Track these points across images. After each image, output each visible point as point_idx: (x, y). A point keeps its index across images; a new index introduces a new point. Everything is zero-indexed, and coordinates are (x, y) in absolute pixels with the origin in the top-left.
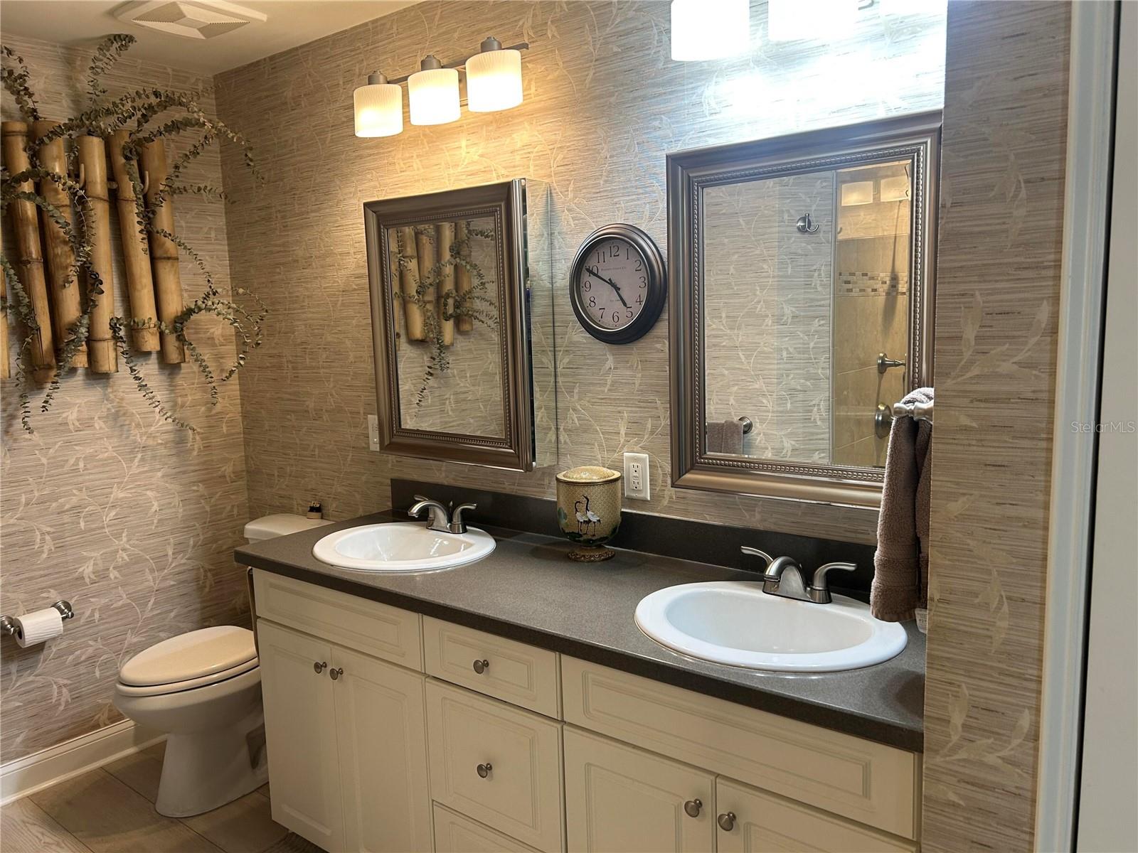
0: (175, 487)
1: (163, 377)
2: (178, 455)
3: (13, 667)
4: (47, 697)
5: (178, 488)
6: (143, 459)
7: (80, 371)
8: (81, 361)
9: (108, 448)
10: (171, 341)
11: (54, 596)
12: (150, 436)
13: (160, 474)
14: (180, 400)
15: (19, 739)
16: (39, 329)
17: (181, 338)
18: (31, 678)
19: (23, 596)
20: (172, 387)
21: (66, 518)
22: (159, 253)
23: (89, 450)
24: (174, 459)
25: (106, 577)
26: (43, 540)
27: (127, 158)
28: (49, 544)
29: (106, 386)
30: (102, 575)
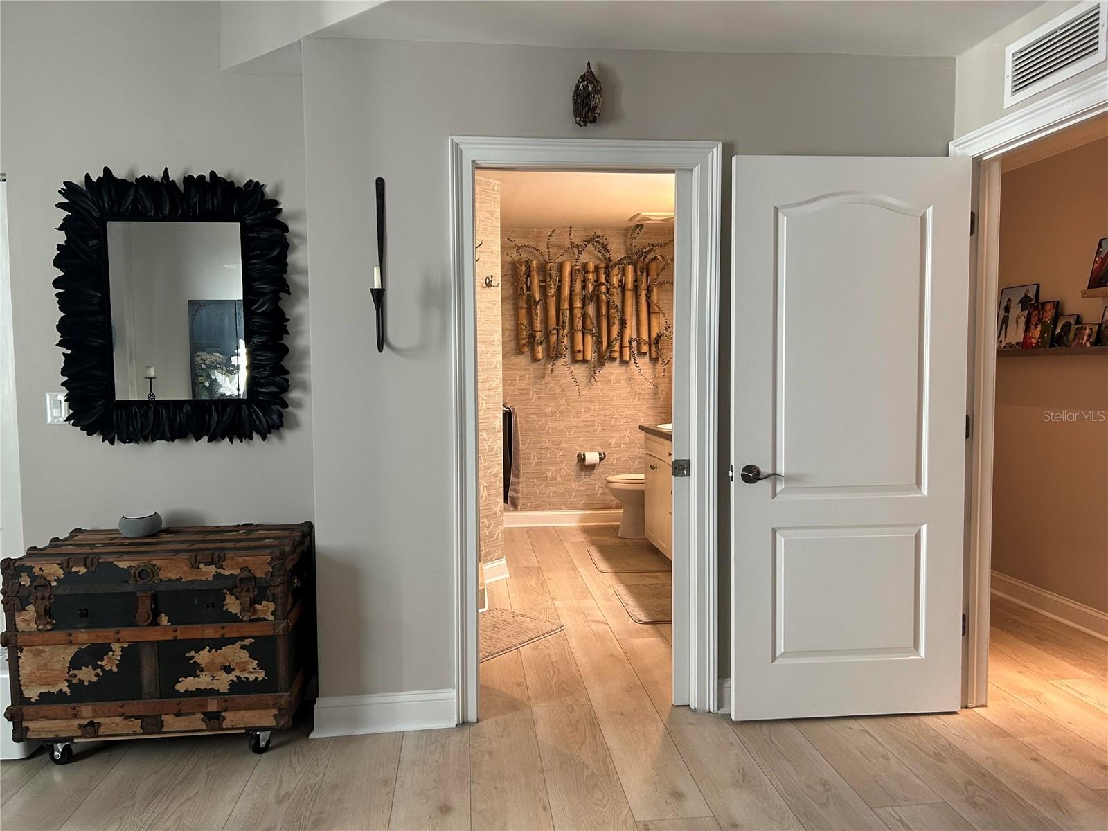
0: (651, 413)
1: (651, 364)
2: (654, 399)
3: (583, 473)
4: (593, 489)
5: (654, 414)
6: (639, 399)
7: (618, 359)
8: (617, 355)
9: (625, 392)
10: (653, 347)
11: (600, 449)
12: (643, 389)
13: (645, 406)
14: (657, 375)
15: (582, 503)
16: (602, 342)
17: (657, 347)
18: (589, 480)
19: (589, 446)
20: (654, 369)
21: (607, 418)
22: (651, 311)
23: (618, 392)
24: (652, 400)
25: (620, 446)
26: (598, 426)
27: (642, 273)
28: (600, 428)
29: (627, 367)
30: (618, 445)
